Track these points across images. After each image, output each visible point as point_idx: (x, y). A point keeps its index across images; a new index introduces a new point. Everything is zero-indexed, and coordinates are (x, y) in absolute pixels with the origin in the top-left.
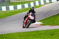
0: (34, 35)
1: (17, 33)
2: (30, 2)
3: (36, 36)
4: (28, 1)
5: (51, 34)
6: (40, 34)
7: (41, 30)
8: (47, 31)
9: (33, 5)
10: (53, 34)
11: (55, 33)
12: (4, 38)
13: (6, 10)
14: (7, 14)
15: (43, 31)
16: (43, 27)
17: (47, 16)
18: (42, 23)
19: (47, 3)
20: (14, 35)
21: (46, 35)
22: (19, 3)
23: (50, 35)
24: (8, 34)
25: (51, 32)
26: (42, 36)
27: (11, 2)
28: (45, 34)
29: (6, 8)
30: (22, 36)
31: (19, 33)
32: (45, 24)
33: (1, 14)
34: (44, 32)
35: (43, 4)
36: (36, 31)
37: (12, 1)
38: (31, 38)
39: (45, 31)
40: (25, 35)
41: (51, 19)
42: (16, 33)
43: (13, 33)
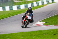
0: (37, 35)
1: (21, 32)
2: (33, 2)
3: (39, 36)
4: (31, 1)
5: (54, 33)
6: (43, 34)
7: (44, 30)
8: (50, 31)
9: (36, 5)
10: (55, 34)
11: (57, 33)
12: (7, 38)
13: (10, 9)
14: (11, 14)
15: (46, 30)
16: (46, 26)
17: (50, 16)
18: (45, 23)
19: (50, 3)
20: (17, 35)
21: (49, 35)
22: (22, 3)
23: (53, 35)
24: (12, 34)
25: (54, 32)
26: (44, 36)
27: (14, 2)
28: (47, 33)
29: (10, 8)
30: (25, 36)
31: (23, 32)
32: (47, 23)
33: (5, 14)
34: (47, 32)
35: (46, 4)
36: (39, 31)
37: (16, 1)
38: (34, 38)
39: (47, 30)
40: (28, 35)
41: (54, 19)
42: (19, 33)
43: (17, 32)
